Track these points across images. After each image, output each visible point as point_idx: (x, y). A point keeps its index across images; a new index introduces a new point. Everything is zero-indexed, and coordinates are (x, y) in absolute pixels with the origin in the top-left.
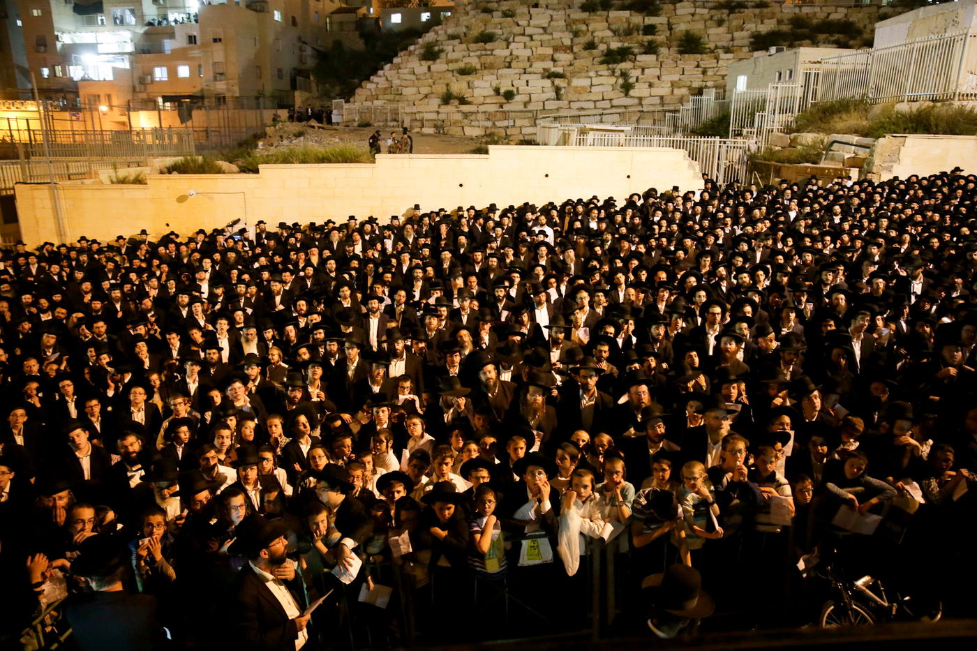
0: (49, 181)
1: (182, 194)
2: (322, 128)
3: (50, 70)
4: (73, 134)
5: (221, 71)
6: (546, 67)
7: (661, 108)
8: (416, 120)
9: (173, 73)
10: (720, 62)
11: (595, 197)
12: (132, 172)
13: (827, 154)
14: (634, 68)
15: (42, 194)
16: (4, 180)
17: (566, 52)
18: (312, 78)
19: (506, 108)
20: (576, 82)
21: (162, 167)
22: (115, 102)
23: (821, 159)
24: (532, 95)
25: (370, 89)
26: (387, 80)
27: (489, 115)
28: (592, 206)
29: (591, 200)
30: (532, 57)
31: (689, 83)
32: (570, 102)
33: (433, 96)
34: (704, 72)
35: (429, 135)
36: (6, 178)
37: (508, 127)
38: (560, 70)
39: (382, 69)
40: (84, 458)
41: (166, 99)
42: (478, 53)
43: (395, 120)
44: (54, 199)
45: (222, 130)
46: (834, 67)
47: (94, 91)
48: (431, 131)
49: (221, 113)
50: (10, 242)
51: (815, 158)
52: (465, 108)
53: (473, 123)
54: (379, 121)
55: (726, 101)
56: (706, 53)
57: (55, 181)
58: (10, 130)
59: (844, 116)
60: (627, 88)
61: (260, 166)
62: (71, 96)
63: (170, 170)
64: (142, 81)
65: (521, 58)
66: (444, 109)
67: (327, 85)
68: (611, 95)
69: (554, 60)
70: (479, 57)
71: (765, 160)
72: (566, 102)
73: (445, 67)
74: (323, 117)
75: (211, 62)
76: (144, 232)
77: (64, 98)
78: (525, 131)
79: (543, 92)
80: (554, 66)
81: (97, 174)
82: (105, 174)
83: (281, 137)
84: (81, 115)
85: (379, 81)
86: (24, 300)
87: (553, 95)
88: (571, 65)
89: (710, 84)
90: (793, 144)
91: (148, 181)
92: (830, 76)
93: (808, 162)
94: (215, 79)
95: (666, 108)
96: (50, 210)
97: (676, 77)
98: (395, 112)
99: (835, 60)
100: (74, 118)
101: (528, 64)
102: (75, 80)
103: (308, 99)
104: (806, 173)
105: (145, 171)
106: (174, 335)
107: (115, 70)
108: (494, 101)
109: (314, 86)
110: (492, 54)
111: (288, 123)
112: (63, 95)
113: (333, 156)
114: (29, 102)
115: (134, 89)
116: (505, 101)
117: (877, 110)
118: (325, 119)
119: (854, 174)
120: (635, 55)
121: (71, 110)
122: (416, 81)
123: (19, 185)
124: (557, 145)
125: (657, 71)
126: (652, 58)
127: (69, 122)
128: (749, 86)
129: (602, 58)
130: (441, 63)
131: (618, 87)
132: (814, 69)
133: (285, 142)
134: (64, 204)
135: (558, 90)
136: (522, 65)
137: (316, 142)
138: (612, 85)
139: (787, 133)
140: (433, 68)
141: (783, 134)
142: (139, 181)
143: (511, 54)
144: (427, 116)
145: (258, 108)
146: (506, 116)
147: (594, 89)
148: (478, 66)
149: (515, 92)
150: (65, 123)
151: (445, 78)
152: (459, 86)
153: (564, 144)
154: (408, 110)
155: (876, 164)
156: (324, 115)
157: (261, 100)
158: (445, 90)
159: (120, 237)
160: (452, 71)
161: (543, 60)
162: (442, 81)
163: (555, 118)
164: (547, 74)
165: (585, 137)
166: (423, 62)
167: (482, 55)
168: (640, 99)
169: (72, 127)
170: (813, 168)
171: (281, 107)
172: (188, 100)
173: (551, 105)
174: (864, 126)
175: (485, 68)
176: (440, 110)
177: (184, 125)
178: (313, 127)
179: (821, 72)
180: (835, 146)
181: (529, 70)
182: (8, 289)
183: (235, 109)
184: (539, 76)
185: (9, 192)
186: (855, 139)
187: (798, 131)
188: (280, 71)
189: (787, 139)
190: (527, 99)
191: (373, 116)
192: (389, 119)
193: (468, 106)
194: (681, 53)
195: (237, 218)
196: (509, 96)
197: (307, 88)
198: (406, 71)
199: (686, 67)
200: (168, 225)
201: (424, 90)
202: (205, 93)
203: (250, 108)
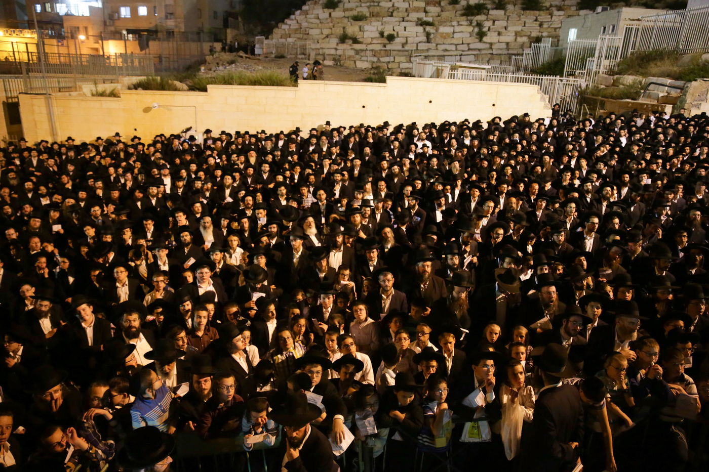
0: (44, 92)
1: (147, 106)
2: (249, 58)
3: (41, 7)
4: (59, 56)
5: (171, 12)
6: (419, 17)
7: (506, 52)
8: (319, 54)
9: (134, 12)
10: (554, 18)
11: (466, 120)
12: (108, 87)
13: (644, 92)
14: (487, 20)
15: (40, 102)
16: (10, 91)
17: (435, 6)
18: (240, 19)
19: (389, 47)
20: (442, 29)
21: (129, 84)
22: (91, 32)
23: (640, 96)
24: (409, 38)
25: (285, 30)
26: (298, 22)
27: (375, 52)
28: (465, 127)
29: (463, 122)
30: (409, 9)
31: (529, 33)
32: (437, 45)
33: (332, 36)
34: (541, 25)
35: (329, 66)
36: (12, 89)
37: (389, 62)
38: (430, 19)
39: (294, 14)
40: (88, 328)
41: (129, 31)
42: (368, 4)
43: (303, 54)
44: (49, 107)
45: (172, 57)
46: (652, 24)
47: (75, 24)
48: (331, 63)
49: (171, 44)
50: (15, 139)
51: (634, 95)
52: (357, 46)
53: (363, 58)
54: (291, 54)
55: (559, 48)
56: (543, 10)
57: (49, 93)
58: (14, 52)
59: (659, 63)
60: (481, 35)
61: (209, 86)
62: (57, 27)
63: (136, 87)
64: (111, 17)
65: (400, 10)
66: (341, 46)
67: (251, 25)
68: (469, 40)
69: (426, 12)
70: (369, 7)
71: (593, 95)
72: (434, 45)
73: (341, 14)
74: (249, 49)
75: (163, 4)
76: (117, 134)
77: (52, 29)
78: (402, 66)
79: (417, 36)
80: (426, 16)
81: (80, 88)
82: (87, 88)
83: (218, 64)
84: (65, 42)
85: (291, 23)
86: (26, 187)
87: (425, 39)
88: (439, 16)
89: (545, 34)
90: (615, 83)
91: (121, 95)
92: (647, 31)
93: (628, 98)
94: (166, 18)
95: (510, 52)
96: (46, 115)
97: (519, 28)
98: (304, 48)
99: (653, 18)
100: (60, 44)
101: (406, 14)
102: (61, 14)
103: (237, 35)
104: (628, 107)
105: (118, 86)
106: (150, 222)
107: (91, 8)
108: (380, 42)
109: (241, 25)
110: (378, 5)
111: (223, 54)
112: (51, 26)
113: (263, 80)
114: (26, 31)
115: (105, 23)
116: (388, 42)
117: (686, 58)
118: (249, 51)
119: (668, 109)
120: (488, 10)
121: (58, 38)
122: (320, 25)
123: (21, 95)
124: (431, 77)
125: (504, 23)
126: (501, 12)
127: (56, 47)
128: (578, 37)
129: (463, 12)
130: (340, 11)
131: (474, 34)
132: (635, 25)
133: (221, 68)
134: (56, 110)
135: (428, 35)
136: (401, 15)
137: (245, 68)
138: (470, 33)
139: (610, 75)
140: (333, 14)
141: (607, 76)
142: (113, 94)
143: (393, 6)
144: (327, 52)
145: (199, 40)
146: (388, 53)
147: (456, 35)
148: (368, 15)
149: (396, 35)
150: (53, 47)
151: (342, 23)
152: (352, 29)
153: (438, 77)
154: (313, 46)
155: (688, 102)
156: (249, 48)
157: (202, 35)
158: (342, 32)
159: (99, 138)
160: (348, 17)
161: (417, 12)
162: (340, 24)
163: (426, 57)
164: (420, 22)
165: (456, 72)
166: (326, 10)
167: (371, 6)
168: (491, 44)
169: (58, 50)
170: (634, 103)
171: (217, 40)
172: (146, 33)
173: (422, 47)
174: (675, 71)
175: (373, 16)
176: (338, 47)
177: (143, 52)
178: (242, 57)
179: (640, 27)
180: (652, 87)
181: (406, 18)
182: (14, 176)
183: (181, 41)
184: (414, 23)
185: (14, 100)
186: (669, 81)
187: (620, 73)
188: (215, 13)
189: (611, 79)
190: (405, 41)
191: (286, 50)
192: (299, 52)
193: (359, 45)
194: (524, 9)
195: (189, 127)
196: (391, 38)
197: (236, 27)
198: (313, 16)
199: (527, 21)
200: (136, 130)
201: (326, 32)
202: (159, 29)
203: (194, 41)
